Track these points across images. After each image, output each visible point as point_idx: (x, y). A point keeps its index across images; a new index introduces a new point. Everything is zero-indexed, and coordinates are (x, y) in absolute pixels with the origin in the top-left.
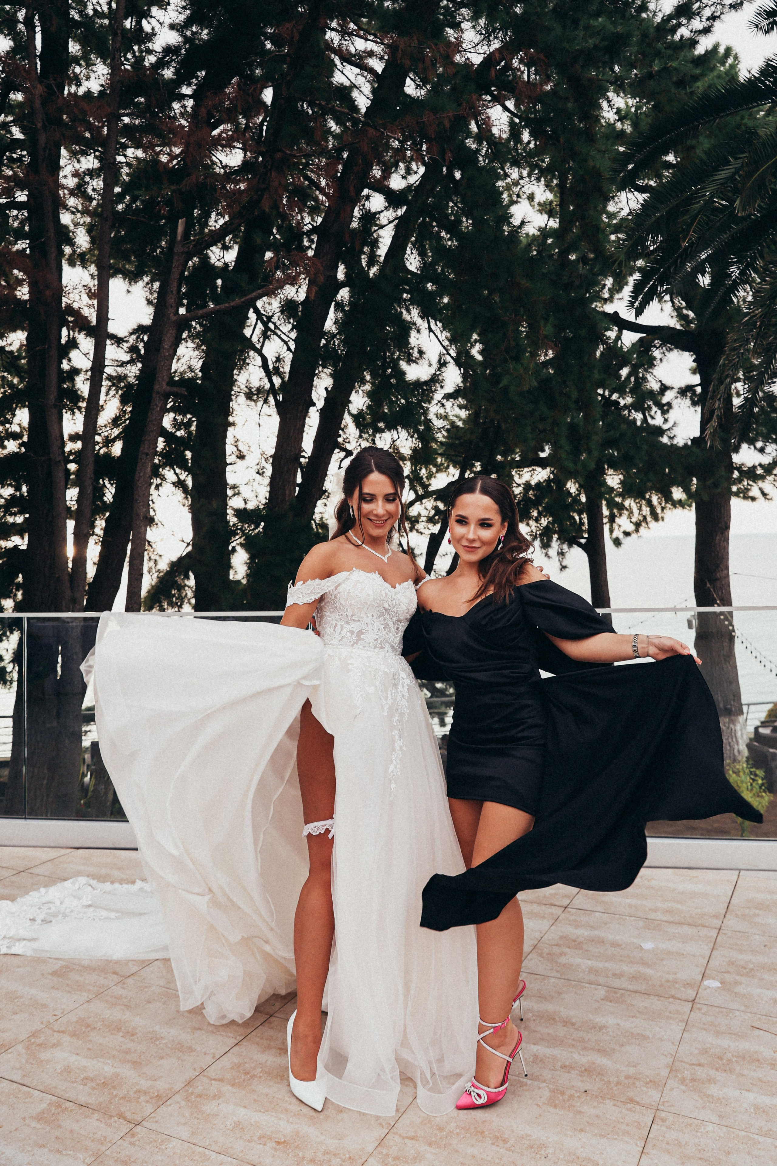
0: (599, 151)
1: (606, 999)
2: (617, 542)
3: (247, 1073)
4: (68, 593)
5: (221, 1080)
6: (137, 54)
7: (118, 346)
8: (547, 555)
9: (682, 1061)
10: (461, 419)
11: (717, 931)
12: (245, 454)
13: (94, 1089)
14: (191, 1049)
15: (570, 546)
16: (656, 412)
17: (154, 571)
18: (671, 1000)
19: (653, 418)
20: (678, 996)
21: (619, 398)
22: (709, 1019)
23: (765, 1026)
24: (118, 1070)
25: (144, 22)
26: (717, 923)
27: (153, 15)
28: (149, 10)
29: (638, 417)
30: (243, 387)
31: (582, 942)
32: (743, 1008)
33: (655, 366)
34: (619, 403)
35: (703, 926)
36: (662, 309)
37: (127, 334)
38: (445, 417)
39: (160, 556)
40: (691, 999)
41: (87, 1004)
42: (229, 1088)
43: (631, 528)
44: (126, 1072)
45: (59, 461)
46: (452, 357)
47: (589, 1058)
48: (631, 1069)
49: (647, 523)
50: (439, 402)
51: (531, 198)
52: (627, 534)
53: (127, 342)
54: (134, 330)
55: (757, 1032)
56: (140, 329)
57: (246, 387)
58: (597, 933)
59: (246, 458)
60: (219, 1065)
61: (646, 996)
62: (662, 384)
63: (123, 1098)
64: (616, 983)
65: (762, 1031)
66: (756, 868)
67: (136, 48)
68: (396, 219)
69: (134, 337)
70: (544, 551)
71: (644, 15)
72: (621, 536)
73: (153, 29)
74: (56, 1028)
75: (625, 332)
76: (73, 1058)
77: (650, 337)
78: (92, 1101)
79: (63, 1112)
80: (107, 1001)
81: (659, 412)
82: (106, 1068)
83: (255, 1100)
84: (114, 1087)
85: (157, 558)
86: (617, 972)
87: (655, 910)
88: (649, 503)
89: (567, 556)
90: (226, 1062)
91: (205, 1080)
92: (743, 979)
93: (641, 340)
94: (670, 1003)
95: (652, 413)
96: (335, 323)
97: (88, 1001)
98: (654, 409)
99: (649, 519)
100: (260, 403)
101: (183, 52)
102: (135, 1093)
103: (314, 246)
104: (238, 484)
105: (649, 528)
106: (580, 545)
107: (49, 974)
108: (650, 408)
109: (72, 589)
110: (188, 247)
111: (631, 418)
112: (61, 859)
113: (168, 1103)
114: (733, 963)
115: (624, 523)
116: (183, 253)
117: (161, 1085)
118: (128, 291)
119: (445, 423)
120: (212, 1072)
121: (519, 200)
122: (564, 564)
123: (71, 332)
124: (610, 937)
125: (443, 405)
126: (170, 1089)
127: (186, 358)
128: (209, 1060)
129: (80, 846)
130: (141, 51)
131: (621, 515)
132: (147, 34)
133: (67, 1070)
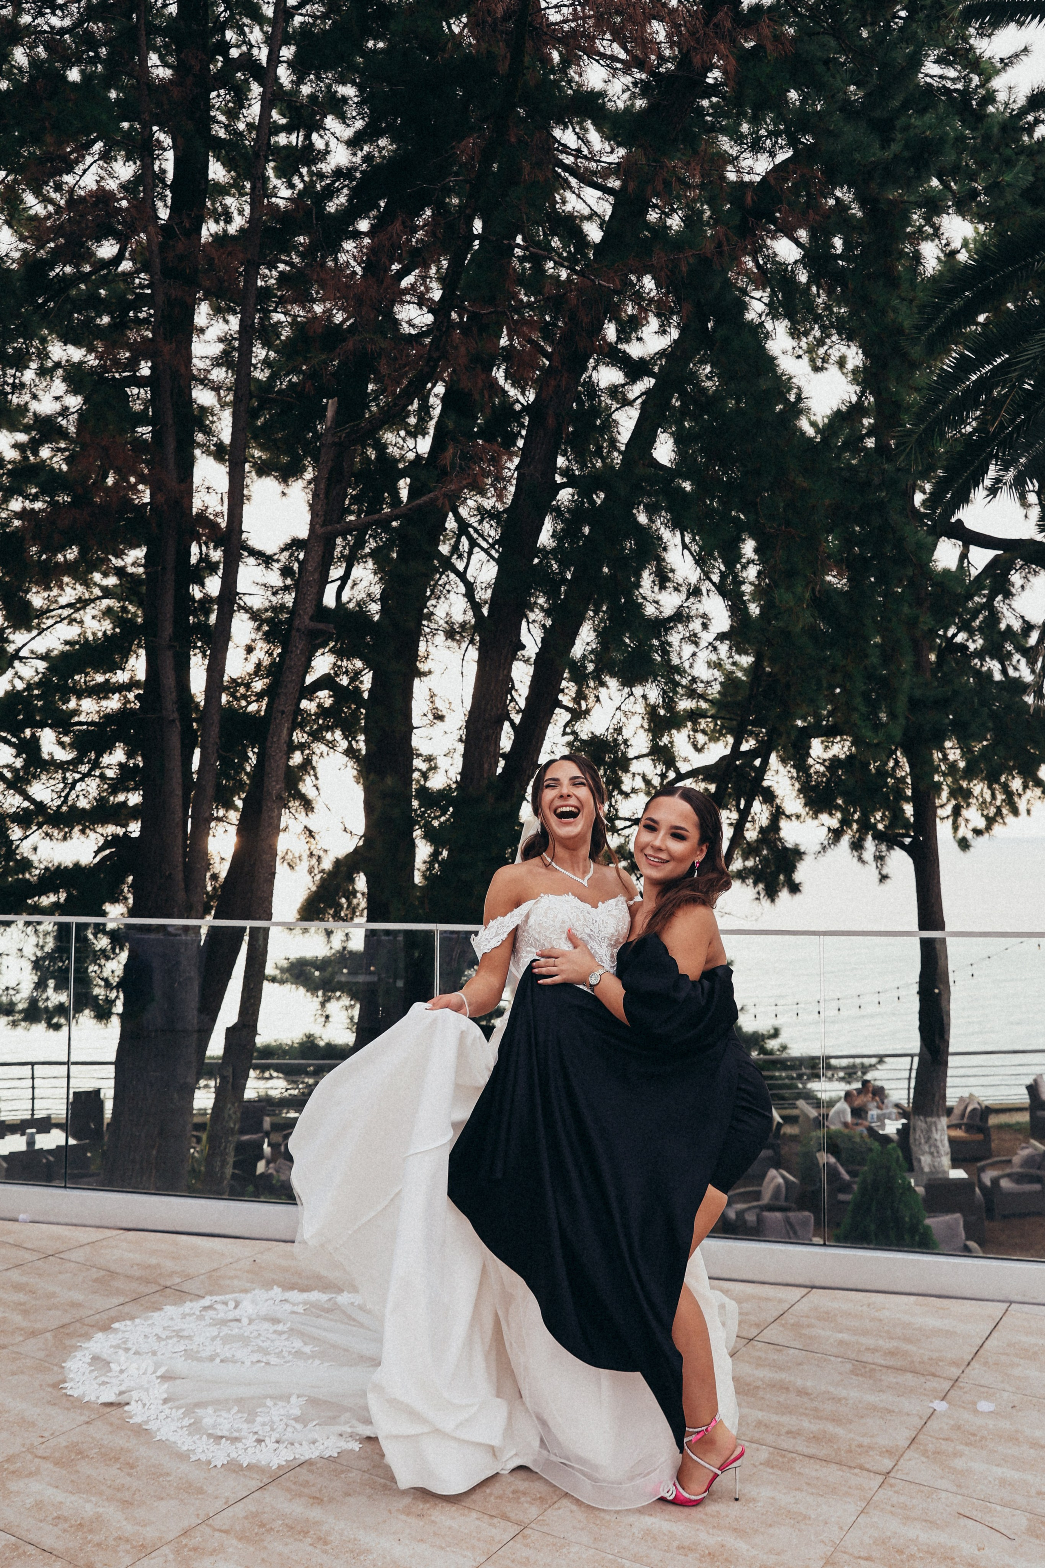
0: (903, 299)
1: (768, 1463)
2: (964, 844)
3: (262, 1525)
4: (181, 895)
5: (226, 1532)
6: (306, 179)
7: (267, 567)
8: (860, 859)
9: (845, 1552)
10: (742, 669)
11: (951, 1383)
12: (444, 713)
13: (65, 1531)
14: (200, 1491)
15: (890, 848)
16: (1018, 661)
17: (316, 871)
18: (857, 1471)
19: (1016, 669)
20: (867, 1466)
21: (967, 640)
22: (902, 1499)
23: (977, 1515)
24: (101, 1510)
25: (315, 136)
26: (955, 1372)
27: (327, 127)
28: (322, 120)
29: (994, 666)
30: (441, 622)
31: (758, 1387)
32: (954, 1489)
33: (1013, 595)
34: (967, 648)
35: (934, 1375)
36: (1026, 516)
37: (277, 550)
38: (718, 665)
39: (326, 851)
40: (885, 1471)
41: (85, 1426)
42: (234, 1542)
43: (981, 824)
44: (111, 1512)
45: (173, 721)
46: (714, 584)
47: (719, 1539)
48: (772, 1556)
49: (1002, 818)
50: (710, 644)
51: (841, 363)
52: (977, 832)
53: (278, 561)
54: (287, 545)
55: (963, 1521)
56: (295, 544)
57: (446, 623)
58: (783, 1375)
59: (446, 719)
60: (229, 1512)
61: (824, 1463)
62: (1024, 621)
63: (99, 1545)
64: (786, 1443)
65: (971, 1522)
66: (1034, 1301)
67: (304, 171)
68: (642, 394)
69: (286, 554)
70: (856, 854)
71: (991, 109)
72: (969, 835)
73: (327, 145)
74: (40, 1452)
75: (972, 547)
76: (50, 1491)
77: (1008, 555)
78: (59, 1546)
79: (19, 1556)
80: (111, 1424)
81: (1023, 661)
82: (88, 1507)
83: (263, 1560)
84: (91, 1531)
85: (321, 853)
86: (794, 1429)
87: (875, 1350)
88: (1006, 788)
89: (888, 860)
90: (239, 1510)
91: (208, 1530)
92: (966, 1450)
93: (996, 559)
94: (856, 1475)
95: (1014, 662)
96: (552, 536)
97: (87, 1423)
98: (1017, 657)
99: (1005, 811)
100: (464, 645)
101: (358, 175)
102: (115, 1539)
103: (524, 433)
104: (435, 755)
105: (1004, 823)
106: (903, 847)
107: (49, 1385)
108: (1009, 655)
109: (187, 889)
110: (340, 437)
111: (985, 669)
112: (105, 1243)
113: (153, 1554)
114: (959, 1428)
115: (973, 816)
116: (334, 444)
117: (150, 1533)
118: (284, 494)
119: (717, 673)
120: (217, 1522)
121: (826, 365)
122: (884, 872)
123: (204, 548)
124: (799, 1382)
125: (715, 649)
126: (160, 1538)
127: (365, 583)
128: (219, 1504)
129: (131, 1226)
130: (311, 173)
131: (968, 805)
132: (319, 151)
133: (39, 1505)
